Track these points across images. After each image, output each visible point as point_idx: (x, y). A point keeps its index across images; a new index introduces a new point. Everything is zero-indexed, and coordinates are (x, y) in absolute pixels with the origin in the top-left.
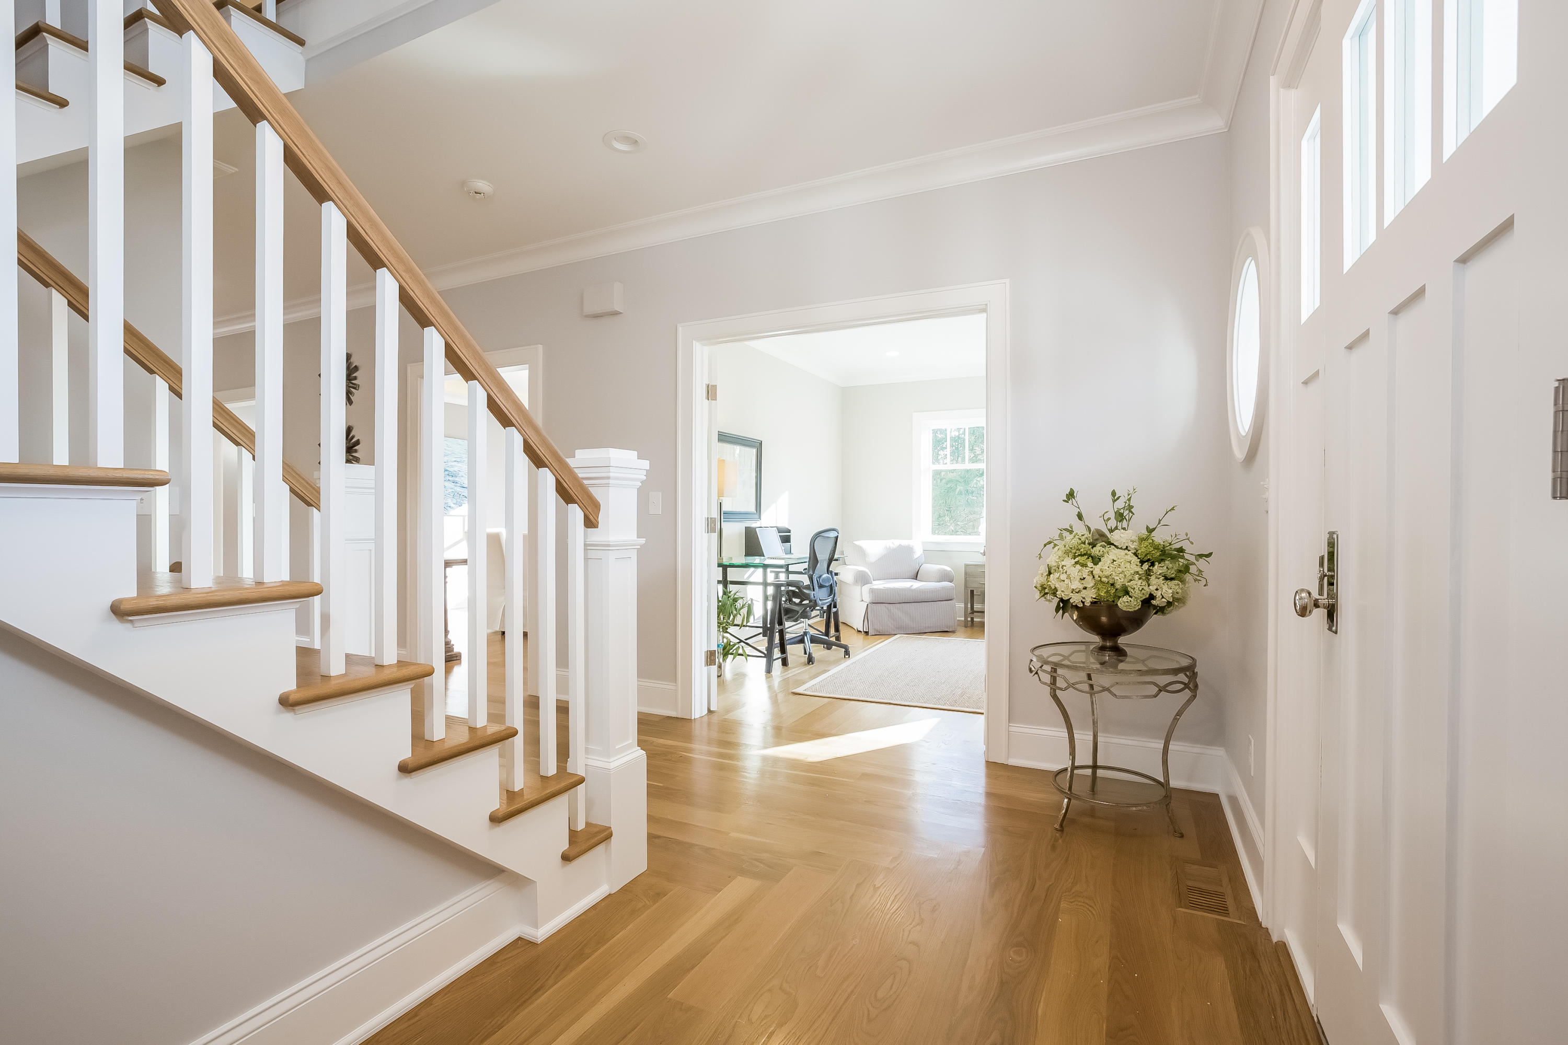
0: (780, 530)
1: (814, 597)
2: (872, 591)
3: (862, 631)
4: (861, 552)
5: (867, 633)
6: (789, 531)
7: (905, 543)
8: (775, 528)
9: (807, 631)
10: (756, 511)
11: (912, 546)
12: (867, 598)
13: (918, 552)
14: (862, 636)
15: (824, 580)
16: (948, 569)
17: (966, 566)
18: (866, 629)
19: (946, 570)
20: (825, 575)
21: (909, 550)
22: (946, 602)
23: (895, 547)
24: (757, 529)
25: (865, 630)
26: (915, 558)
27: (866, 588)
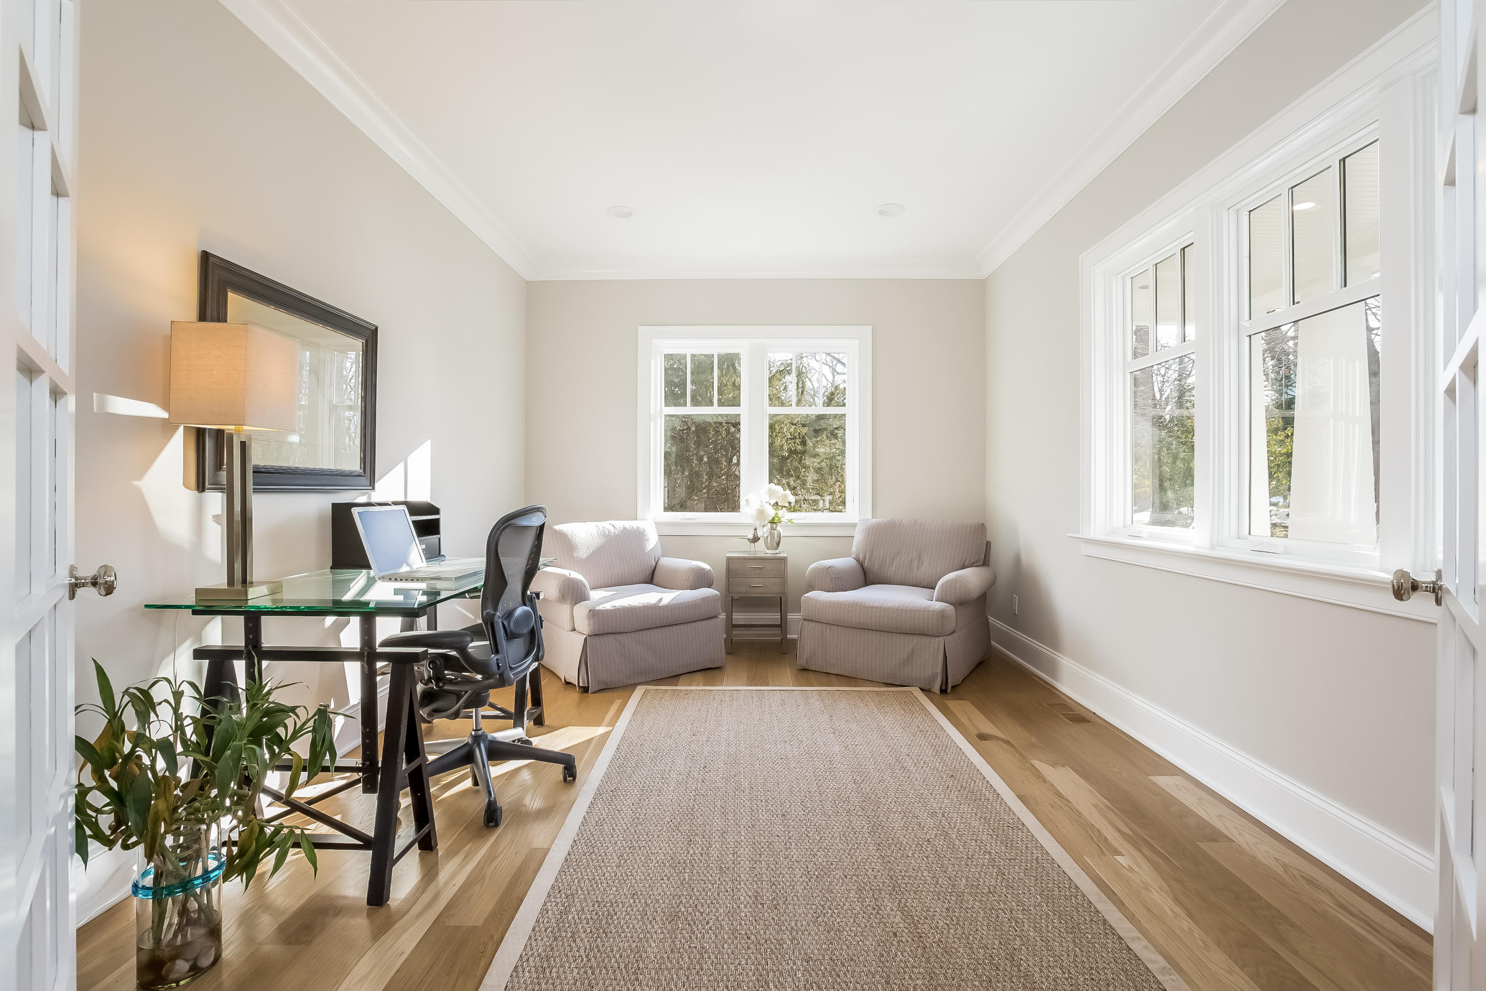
0: (414, 509)
1: (499, 667)
2: (594, 614)
3: (576, 684)
4: (566, 543)
5: (585, 690)
6: (436, 511)
7: (629, 524)
8: (404, 507)
9: (480, 733)
10: (361, 471)
11: (642, 530)
12: (584, 626)
13: (652, 541)
14: (574, 696)
15: (518, 622)
16: (706, 566)
17: (729, 560)
18: (584, 682)
19: (703, 569)
20: (521, 610)
21: (638, 536)
22: (709, 621)
23: (617, 532)
24: (355, 511)
25: (581, 685)
26: (649, 550)
27: (581, 611)
